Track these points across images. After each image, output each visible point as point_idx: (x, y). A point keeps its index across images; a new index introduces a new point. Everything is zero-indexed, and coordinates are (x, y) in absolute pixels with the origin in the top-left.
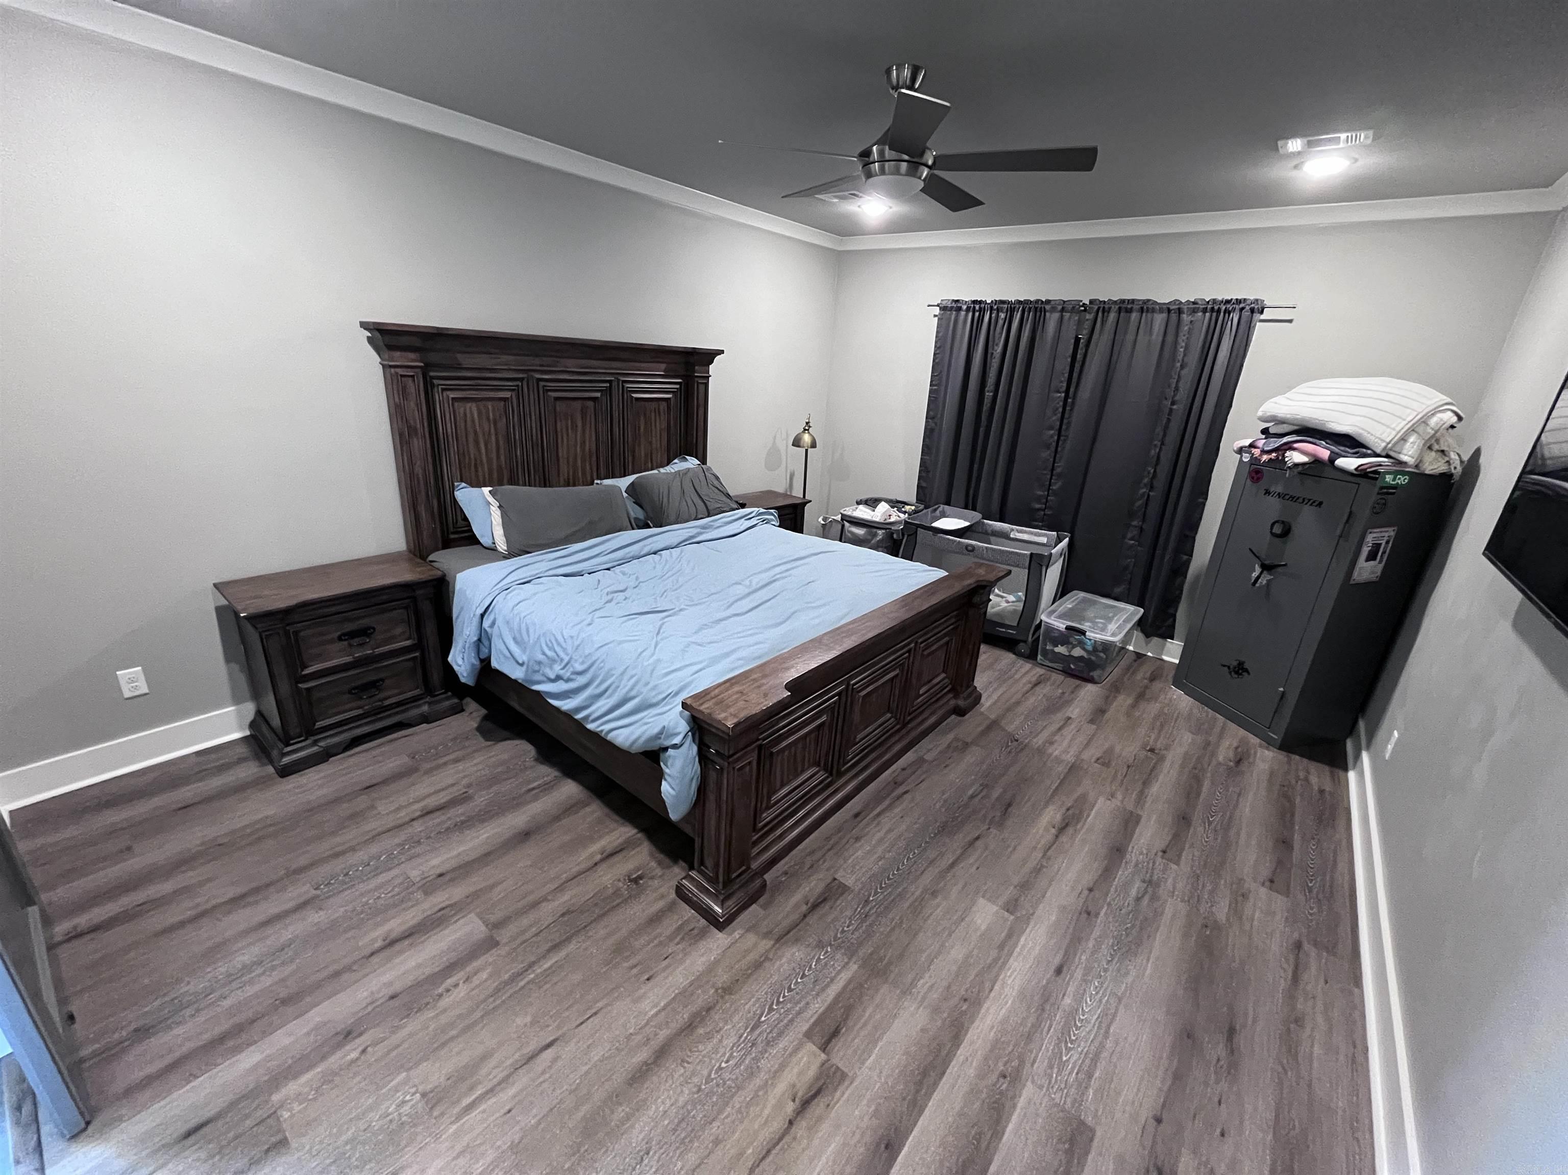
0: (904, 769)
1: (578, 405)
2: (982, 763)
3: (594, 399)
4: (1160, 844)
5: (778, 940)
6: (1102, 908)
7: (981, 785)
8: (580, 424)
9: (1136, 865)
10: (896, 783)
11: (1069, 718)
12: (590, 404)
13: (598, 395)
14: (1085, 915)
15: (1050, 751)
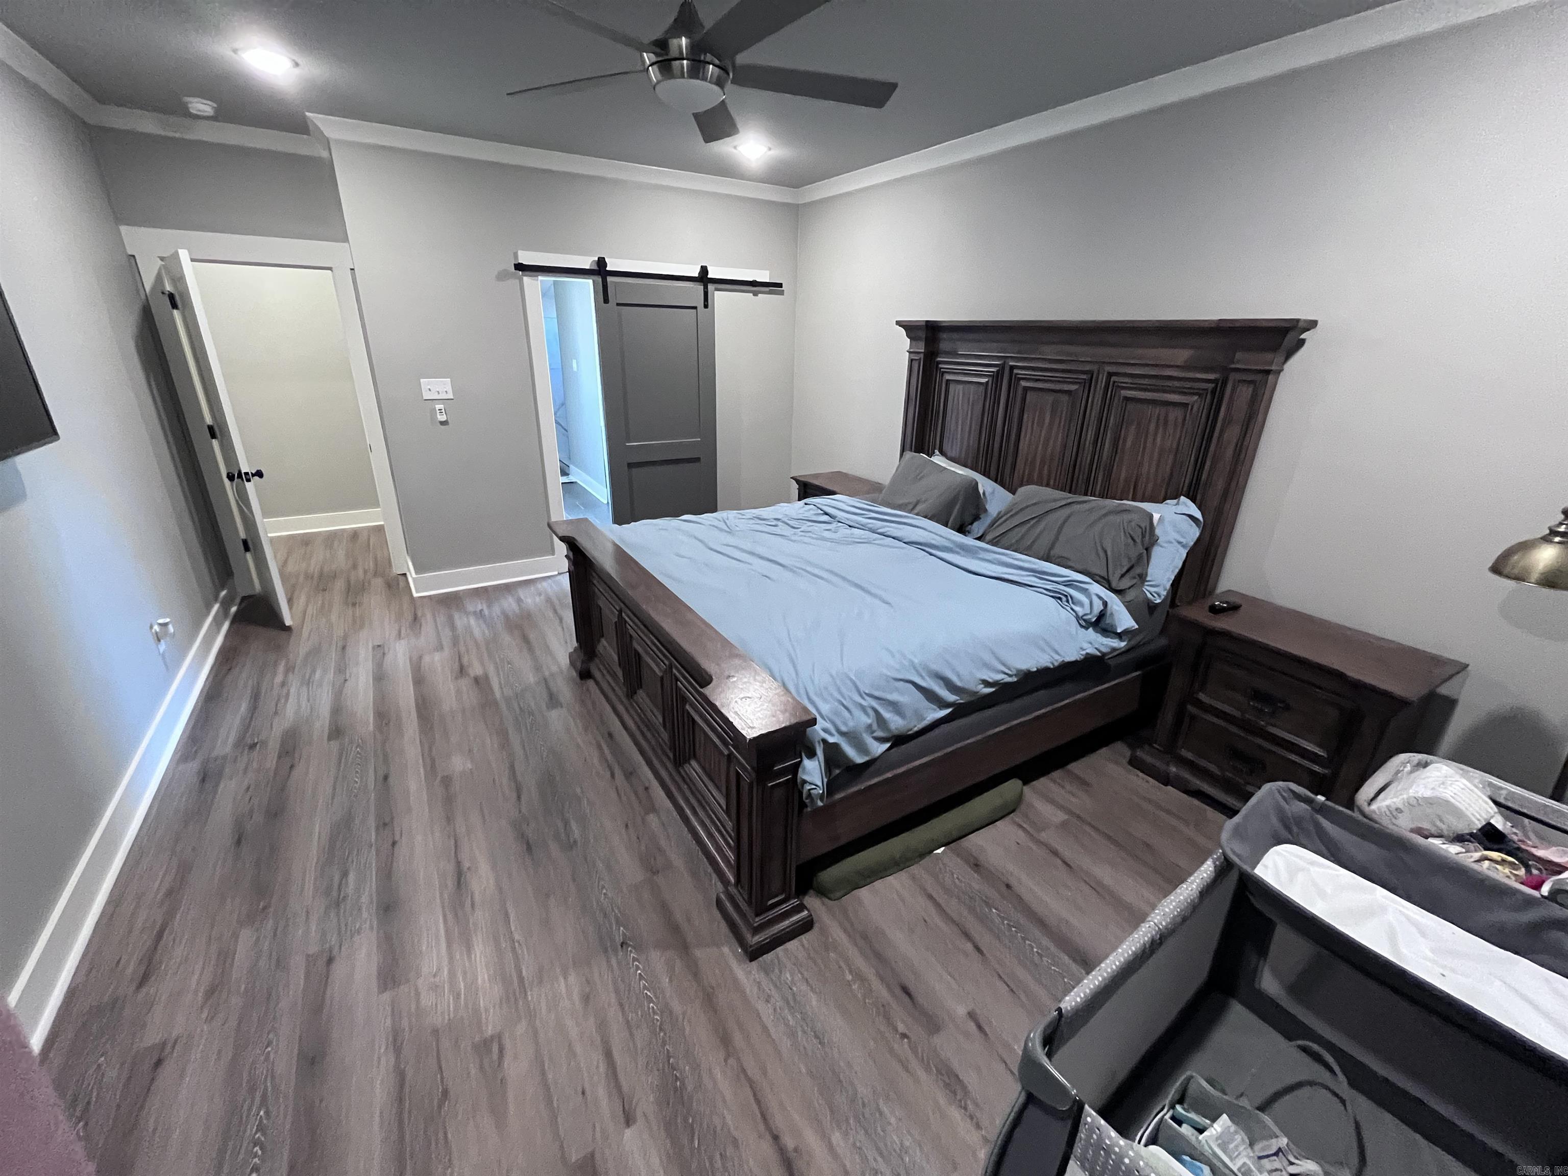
0: (647, 789)
1: (1050, 398)
2: (609, 868)
3: (1069, 392)
4: (339, 970)
5: (545, 680)
6: (376, 840)
7: (575, 842)
8: (1047, 421)
9: (360, 909)
10: (631, 773)
11: (629, 1120)
12: (1065, 398)
13: (1073, 387)
14: (387, 820)
15: (572, 979)
